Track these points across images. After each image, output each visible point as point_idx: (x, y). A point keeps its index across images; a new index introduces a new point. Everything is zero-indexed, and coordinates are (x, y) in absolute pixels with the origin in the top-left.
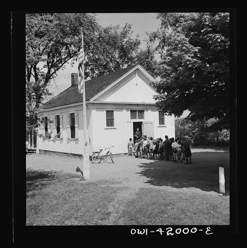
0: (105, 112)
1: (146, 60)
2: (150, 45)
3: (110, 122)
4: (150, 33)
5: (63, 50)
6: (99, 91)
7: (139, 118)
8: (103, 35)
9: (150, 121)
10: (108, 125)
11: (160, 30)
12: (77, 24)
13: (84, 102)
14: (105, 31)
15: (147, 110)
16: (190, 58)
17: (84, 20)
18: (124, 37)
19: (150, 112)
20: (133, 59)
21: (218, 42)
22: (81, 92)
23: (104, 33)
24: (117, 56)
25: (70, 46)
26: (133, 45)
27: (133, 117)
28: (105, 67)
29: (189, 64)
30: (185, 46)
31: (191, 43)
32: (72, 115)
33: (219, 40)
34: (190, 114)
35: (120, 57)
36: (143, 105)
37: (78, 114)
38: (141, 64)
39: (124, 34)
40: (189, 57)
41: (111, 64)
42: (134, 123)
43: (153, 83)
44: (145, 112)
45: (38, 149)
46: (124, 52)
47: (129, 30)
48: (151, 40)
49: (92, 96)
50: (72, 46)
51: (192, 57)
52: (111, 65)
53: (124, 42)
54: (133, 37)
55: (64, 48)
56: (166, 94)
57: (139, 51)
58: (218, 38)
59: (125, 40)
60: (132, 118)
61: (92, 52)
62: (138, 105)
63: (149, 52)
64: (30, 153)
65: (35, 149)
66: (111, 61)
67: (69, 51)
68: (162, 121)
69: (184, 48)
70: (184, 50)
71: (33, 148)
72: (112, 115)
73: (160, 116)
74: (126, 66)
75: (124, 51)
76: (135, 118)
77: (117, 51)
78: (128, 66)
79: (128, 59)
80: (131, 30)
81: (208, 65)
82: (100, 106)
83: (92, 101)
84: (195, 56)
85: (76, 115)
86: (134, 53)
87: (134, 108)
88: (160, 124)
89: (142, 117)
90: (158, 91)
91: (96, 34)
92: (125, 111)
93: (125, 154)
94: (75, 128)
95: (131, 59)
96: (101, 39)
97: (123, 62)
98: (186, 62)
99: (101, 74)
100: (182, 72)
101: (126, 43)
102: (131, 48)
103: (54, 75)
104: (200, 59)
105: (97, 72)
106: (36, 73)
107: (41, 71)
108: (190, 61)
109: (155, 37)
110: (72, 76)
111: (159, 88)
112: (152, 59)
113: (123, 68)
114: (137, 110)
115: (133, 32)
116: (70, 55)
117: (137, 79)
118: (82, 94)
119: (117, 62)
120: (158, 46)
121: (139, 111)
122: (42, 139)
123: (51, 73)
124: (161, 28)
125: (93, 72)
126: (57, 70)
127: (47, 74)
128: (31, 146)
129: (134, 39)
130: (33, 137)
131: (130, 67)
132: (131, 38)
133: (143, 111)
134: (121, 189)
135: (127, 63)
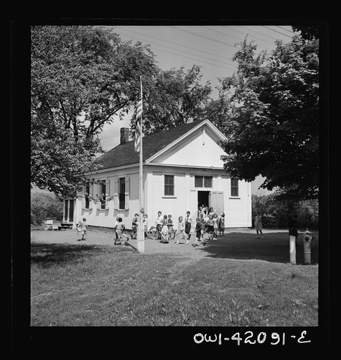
0: (163, 176)
1: (216, 113)
2: (225, 94)
3: (169, 190)
4: (223, 79)
5: (111, 99)
6: (156, 151)
7: (206, 186)
8: (163, 80)
9: (220, 190)
10: (166, 194)
11: (236, 75)
12: (130, 67)
13: (141, 164)
14: (165, 75)
15: (216, 176)
16: (258, 116)
17: (140, 62)
18: (191, 83)
19: (219, 178)
20: (201, 111)
22: (138, 151)
23: (163, 77)
24: (180, 107)
25: (120, 93)
26: (201, 93)
27: (198, 184)
28: (165, 120)
29: (257, 121)
30: (254, 103)
31: (260, 99)
32: (122, 180)
33: (286, 98)
34: (266, 181)
35: (184, 109)
36: (210, 170)
37: (129, 179)
38: (211, 119)
39: (190, 79)
40: (258, 113)
41: (172, 117)
42: (199, 192)
43: (221, 142)
44: (214, 179)
45: (74, 223)
46: (190, 103)
47: (197, 74)
48: (224, 88)
49: (149, 157)
50: (122, 94)
51: (261, 114)
53: (190, 89)
54: (202, 83)
55: (112, 96)
56: (236, 154)
57: (209, 101)
58: (285, 96)
59: (192, 86)
60: (196, 186)
61: (148, 102)
62: (204, 169)
63: (222, 102)
64: (65, 228)
65: (71, 223)
66: (172, 113)
67: (118, 99)
68: (235, 191)
69: (252, 104)
70: (252, 107)
71: (68, 222)
72: (172, 181)
73: (232, 185)
74: (191, 120)
75: (190, 101)
76: (201, 186)
77: (181, 100)
78: (194, 119)
79: (194, 111)
80: (200, 74)
81: (278, 123)
82: (157, 169)
83: (148, 162)
84: (265, 113)
85: (126, 180)
86: (202, 104)
87: (199, 173)
88: (232, 195)
89: (209, 185)
90: (227, 151)
91: (154, 79)
92: (188, 177)
94: (126, 197)
95: (199, 111)
96: (160, 85)
97: (187, 114)
98: (254, 119)
99: (158, 130)
100: (250, 130)
101: (192, 91)
102: (199, 97)
103: (98, 130)
104: (270, 116)
105: (153, 127)
106: (75, 127)
107: (81, 124)
108: (258, 118)
109: (229, 85)
110: (123, 130)
111: (227, 147)
112: (225, 111)
113: (188, 122)
114: (203, 176)
116: (119, 105)
117: (204, 137)
118: (139, 153)
119: (180, 114)
120: (234, 96)
121: (206, 177)
122: (81, 211)
123: (95, 127)
124: (238, 72)
125: (148, 127)
126: (103, 123)
127: (89, 129)
128: (66, 219)
129: (203, 86)
130: (69, 208)
131: (196, 122)
132: (199, 84)
133: (211, 178)
134: (181, 260)
135: (192, 115)
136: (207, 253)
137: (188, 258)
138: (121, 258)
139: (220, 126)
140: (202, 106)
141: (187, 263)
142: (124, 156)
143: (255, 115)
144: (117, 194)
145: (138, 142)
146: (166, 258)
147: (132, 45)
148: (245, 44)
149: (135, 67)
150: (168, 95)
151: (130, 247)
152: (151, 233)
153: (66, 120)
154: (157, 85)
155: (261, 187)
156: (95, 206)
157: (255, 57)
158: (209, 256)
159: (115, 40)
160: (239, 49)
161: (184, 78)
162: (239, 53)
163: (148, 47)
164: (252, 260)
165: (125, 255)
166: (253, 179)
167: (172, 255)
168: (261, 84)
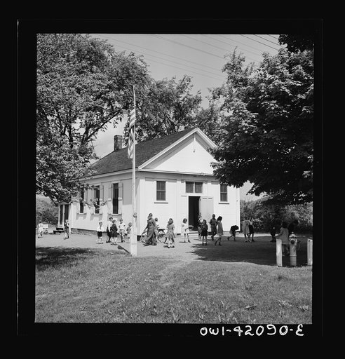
0: (156, 182)
1: (207, 122)
2: (215, 103)
3: (161, 195)
4: (213, 89)
5: (105, 107)
6: (149, 158)
7: (196, 192)
8: (156, 90)
9: (210, 196)
10: (158, 199)
11: (226, 85)
12: (124, 77)
13: (134, 170)
14: (157, 85)
15: (206, 182)
16: (246, 124)
17: (133, 72)
18: (182, 92)
19: (209, 184)
20: (192, 120)
21: (272, 110)
22: (131, 157)
23: (156, 87)
24: (172, 115)
25: (114, 101)
26: (192, 102)
27: (189, 189)
28: (157, 128)
29: (245, 130)
30: (242, 112)
31: (248, 108)
32: (116, 185)
34: (254, 187)
35: (176, 117)
36: (201, 176)
37: (123, 185)
38: (202, 128)
39: (182, 89)
40: (246, 122)
42: (189, 197)
43: (211, 150)
44: (204, 185)
46: (181, 111)
47: (188, 84)
48: (214, 98)
49: (141, 163)
50: (116, 102)
51: (249, 123)
52: (164, 126)
53: (181, 99)
54: (192, 92)
55: (106, 104)
56: (225, 161)
57: (200, 110)
58: (272, 106)
59: (183, 96)
60: (187, 191)
61: (141, 110)
62: (195, 176)
63: (212, 111)
64: (60, 232)
66: (164, 121)
67: (112, 107)
68: (224, 196)
69: (241, 114)
70: (240, 116)
71: (62, 226)
72: (164, 187)
73: (221, 190)
74: (182, 128)
76: (191, 191)
77: (172, 109)
78: (185, 128)
79: (185, 120)
80: (191, 84)
81: (265, 132)
82: (149, 175)
83: (140, 168)
84: (253, 122)
85: (120, 185)
86: (193, 113)
87: (191, 179)
88: (221, 200)
89: (200, 191)
90: (217, 158)
91: (147, 88)
92: (179, 182)
93: (178, 234)
94: (119, 202)
95: (190, 119)
96: (152, 94)
97: (179, 122)
98: (243, 127)
99: (151, 137)
100: (238, 138)
101: (183, 100)
102: (190, 107)
103: (93, 137)
104: (258, 125)
105: (145, 135)
106: (70, 134)
107: (76, 132)
108: (246, 127)
109: (219, 94)
110: (116, 138)
111: (217, 154)
112: (215, 120)
113: (179, 130)
114: (194, 182)
115: (192, 86)
116: (113, 113)
117: (195, 145)
118: (132, 159)
119: (172, 122)
120: (224, 105)
121: (196, 183)
122: (76, 215)
123: (89, 134)
124: (227, 83)
125: (141, 135)
126: (97, 130)
127: (84, 136)
128: (61, 223)
129: (194, 96)
130: (64, 212)
131: (187, 130)
132: (190, 94)
133: (202, 183)
134: (172, 262)
135: (184, 124)
136: (197, 256)
137: (179, 261)
138: (114, 261)
139: (210, 134)
140: (193, 114)
141: (178, 266)
142: (118, 162)
143: (244, 124)
144: (110, 199)
145: (131, 149)
146: (158, 261)
147: (126, 55)
148: (234, 55)
149: (129, 77)
150: (160, 104)
151: (123, 250)
152: (143, 236)
153: (61, 127)
154: (150, 94)
155: (249, 192)
156: (89, 210)
157: (243, 69)
158: (199, 259)
159: (110, 51)
160: (229, 60)
161: (175, 88)
162: (229, 64)
163: (141, 58)
164: (240, 263)
165: (118, 258)
166: (242, 185)
167: (163, 258)
168: (249, 94)
